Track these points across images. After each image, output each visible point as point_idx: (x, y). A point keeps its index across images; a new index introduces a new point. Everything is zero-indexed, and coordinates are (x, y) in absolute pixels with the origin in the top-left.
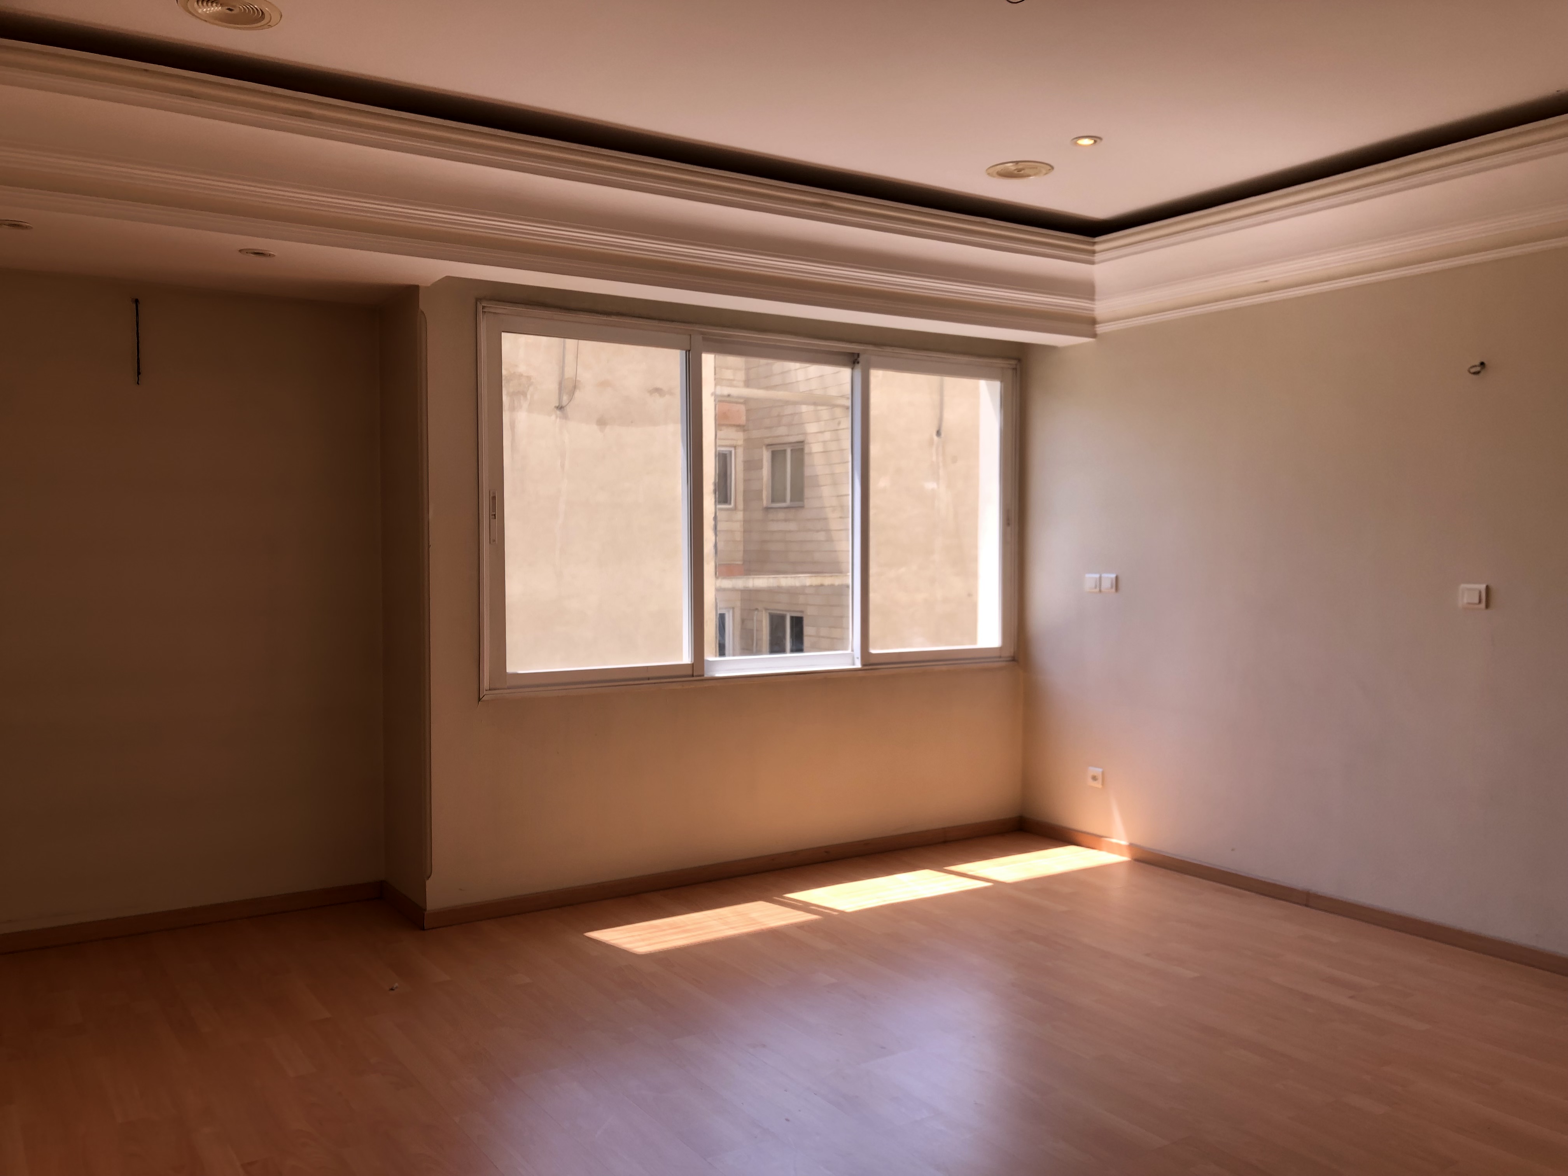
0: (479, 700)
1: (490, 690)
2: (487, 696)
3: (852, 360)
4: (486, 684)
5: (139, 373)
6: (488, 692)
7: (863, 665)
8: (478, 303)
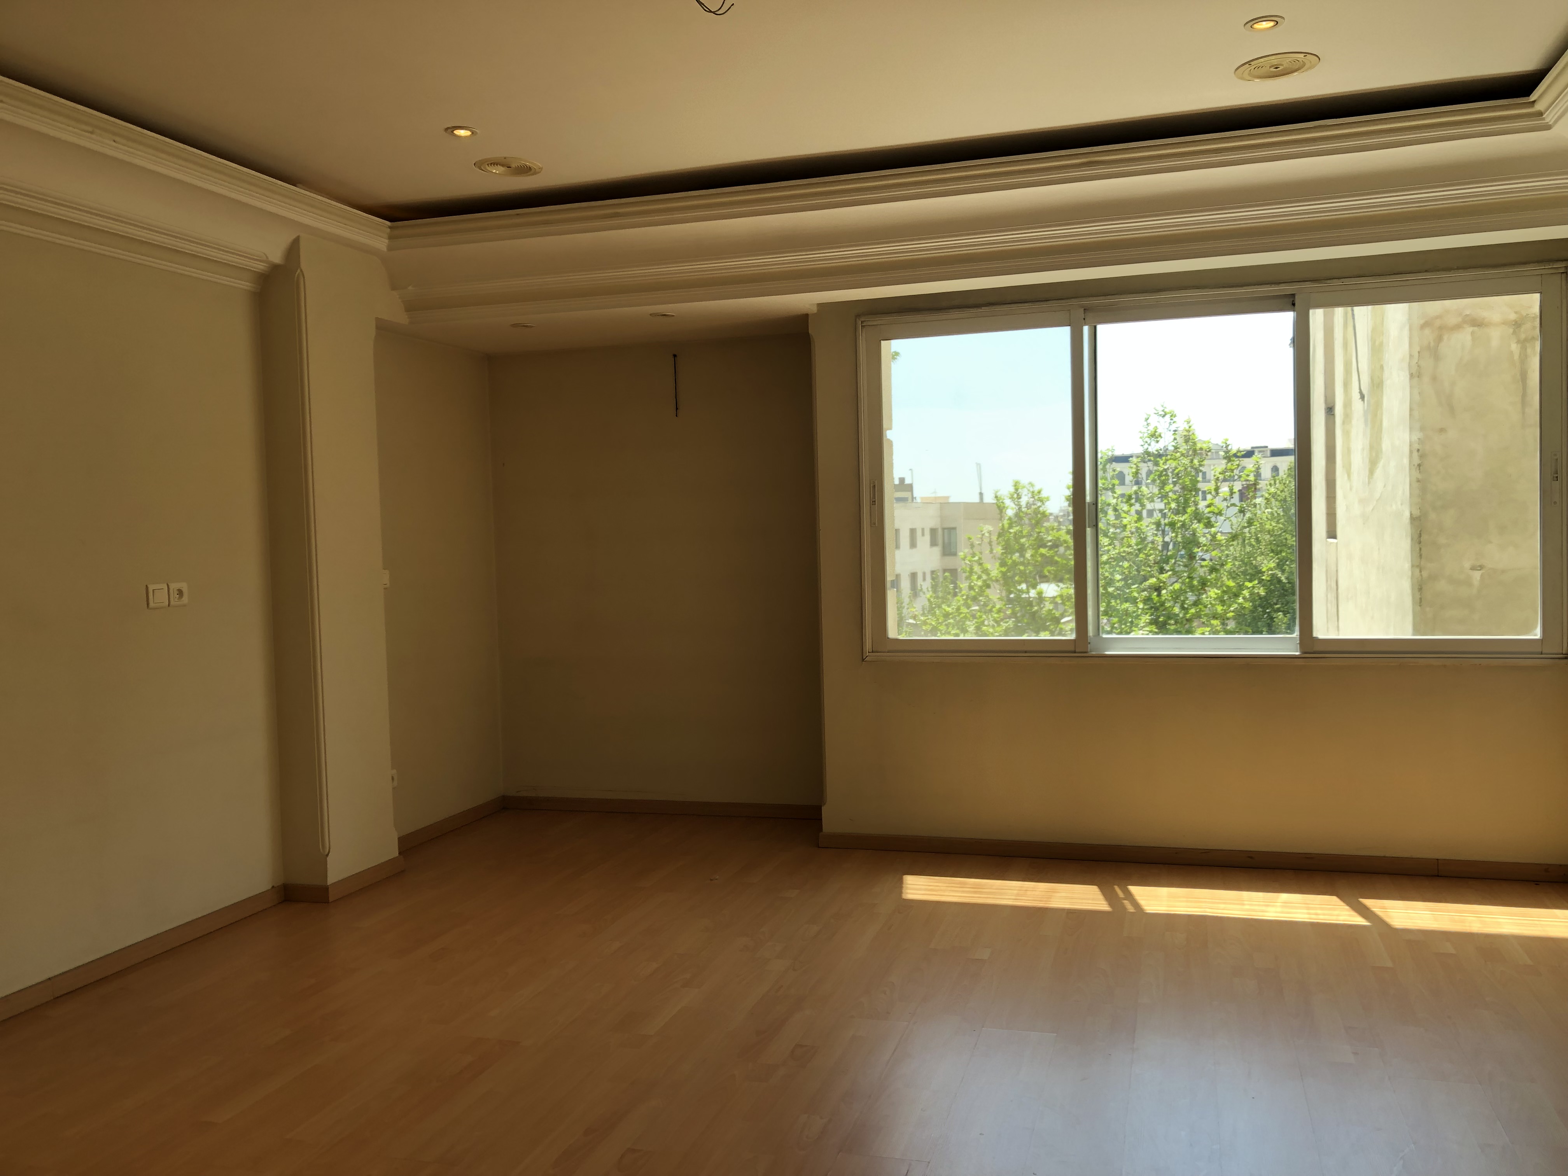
0: (863, 660)
1: (872, 652)
2: (870, 657)
3: (1288, 302)
4: (868, 646)
5: (677, 409)
6: (870, 654)
7: (1304, 652)
8: (857, 319)
